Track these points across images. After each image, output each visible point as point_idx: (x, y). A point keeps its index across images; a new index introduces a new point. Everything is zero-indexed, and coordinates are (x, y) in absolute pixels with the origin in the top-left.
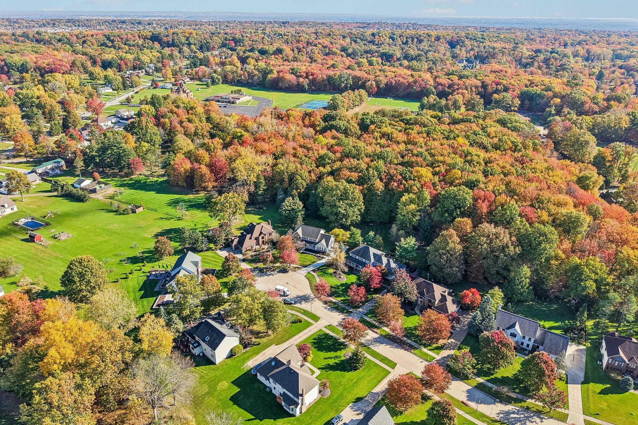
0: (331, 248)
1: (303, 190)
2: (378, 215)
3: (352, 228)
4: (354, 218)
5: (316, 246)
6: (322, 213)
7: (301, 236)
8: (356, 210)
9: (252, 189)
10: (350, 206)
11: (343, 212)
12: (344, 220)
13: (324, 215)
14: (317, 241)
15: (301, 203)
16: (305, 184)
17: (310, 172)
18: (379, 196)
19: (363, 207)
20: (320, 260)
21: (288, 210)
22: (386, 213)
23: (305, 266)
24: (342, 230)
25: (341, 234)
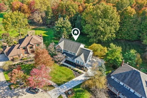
0: (89, 61)
1: (73, 16)
2: (128, 34)
3: (112, 44)
4: (110, 35)
5: (75, 59)
6: (84, 30)
7: (63, 49)
8: (112, 28)
9: (44, 15)
10: (108, 24)
11: (102, 29)
12: (102, 36)
13: (86, 32)
14: (76, 55)
15: (69, 23)
16: (75, 12)
17: (79, 6)
18: (131, 18)
19: (118, 27)
20: (77, 76)
21: (59, 27)
22: (135, 33)
23: (59, 85)
24: (100, 45)
25: (99, 50)
